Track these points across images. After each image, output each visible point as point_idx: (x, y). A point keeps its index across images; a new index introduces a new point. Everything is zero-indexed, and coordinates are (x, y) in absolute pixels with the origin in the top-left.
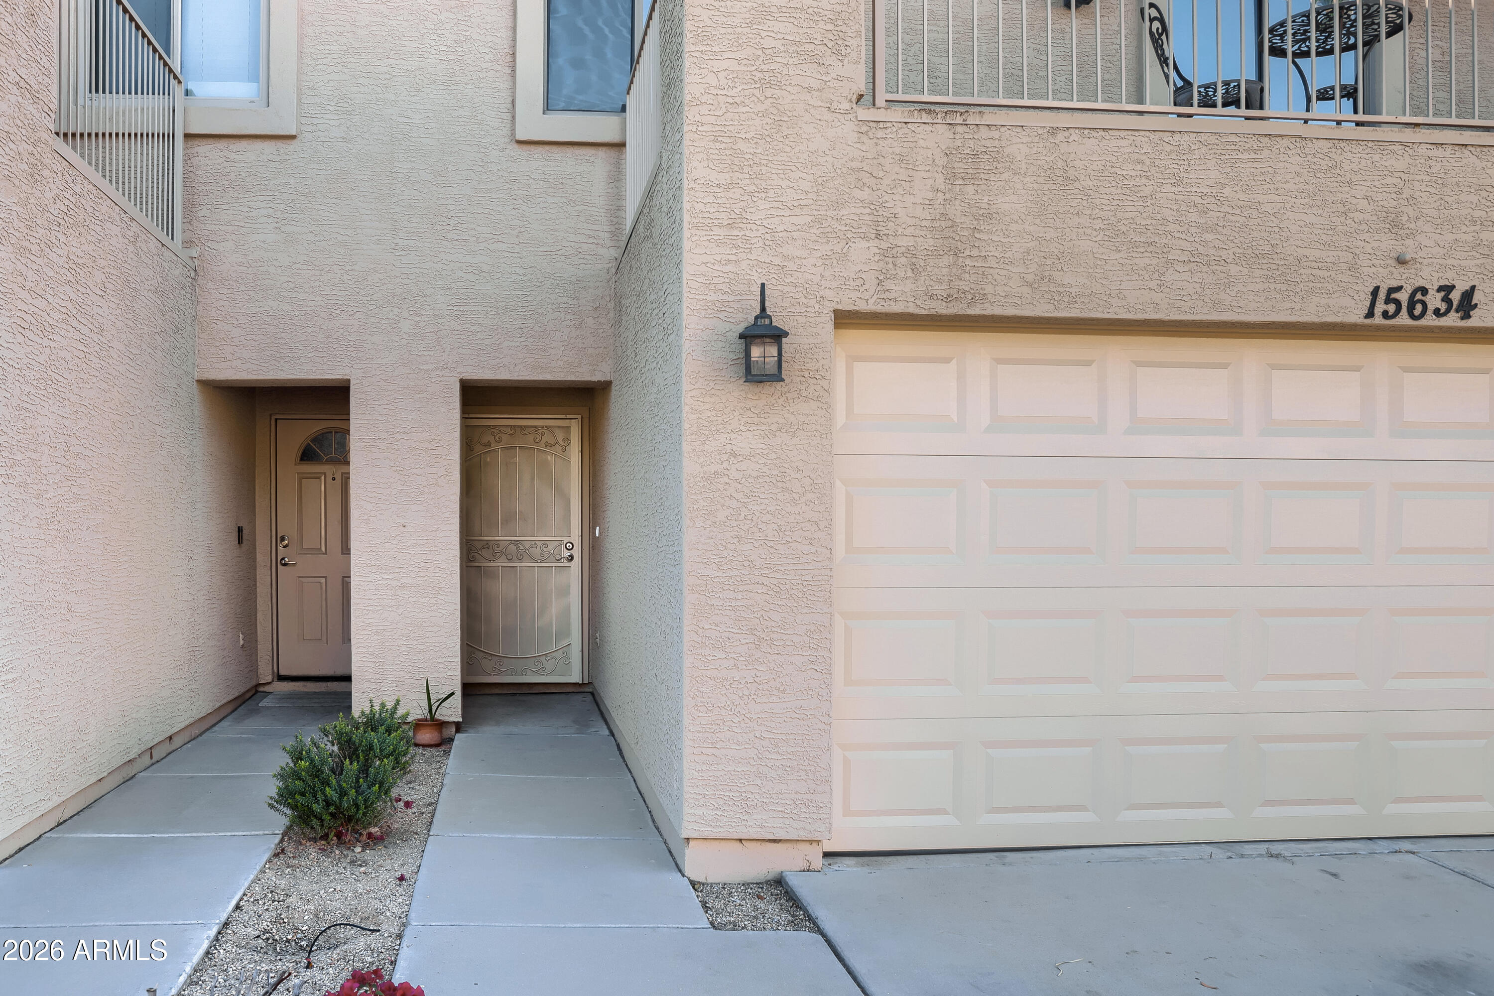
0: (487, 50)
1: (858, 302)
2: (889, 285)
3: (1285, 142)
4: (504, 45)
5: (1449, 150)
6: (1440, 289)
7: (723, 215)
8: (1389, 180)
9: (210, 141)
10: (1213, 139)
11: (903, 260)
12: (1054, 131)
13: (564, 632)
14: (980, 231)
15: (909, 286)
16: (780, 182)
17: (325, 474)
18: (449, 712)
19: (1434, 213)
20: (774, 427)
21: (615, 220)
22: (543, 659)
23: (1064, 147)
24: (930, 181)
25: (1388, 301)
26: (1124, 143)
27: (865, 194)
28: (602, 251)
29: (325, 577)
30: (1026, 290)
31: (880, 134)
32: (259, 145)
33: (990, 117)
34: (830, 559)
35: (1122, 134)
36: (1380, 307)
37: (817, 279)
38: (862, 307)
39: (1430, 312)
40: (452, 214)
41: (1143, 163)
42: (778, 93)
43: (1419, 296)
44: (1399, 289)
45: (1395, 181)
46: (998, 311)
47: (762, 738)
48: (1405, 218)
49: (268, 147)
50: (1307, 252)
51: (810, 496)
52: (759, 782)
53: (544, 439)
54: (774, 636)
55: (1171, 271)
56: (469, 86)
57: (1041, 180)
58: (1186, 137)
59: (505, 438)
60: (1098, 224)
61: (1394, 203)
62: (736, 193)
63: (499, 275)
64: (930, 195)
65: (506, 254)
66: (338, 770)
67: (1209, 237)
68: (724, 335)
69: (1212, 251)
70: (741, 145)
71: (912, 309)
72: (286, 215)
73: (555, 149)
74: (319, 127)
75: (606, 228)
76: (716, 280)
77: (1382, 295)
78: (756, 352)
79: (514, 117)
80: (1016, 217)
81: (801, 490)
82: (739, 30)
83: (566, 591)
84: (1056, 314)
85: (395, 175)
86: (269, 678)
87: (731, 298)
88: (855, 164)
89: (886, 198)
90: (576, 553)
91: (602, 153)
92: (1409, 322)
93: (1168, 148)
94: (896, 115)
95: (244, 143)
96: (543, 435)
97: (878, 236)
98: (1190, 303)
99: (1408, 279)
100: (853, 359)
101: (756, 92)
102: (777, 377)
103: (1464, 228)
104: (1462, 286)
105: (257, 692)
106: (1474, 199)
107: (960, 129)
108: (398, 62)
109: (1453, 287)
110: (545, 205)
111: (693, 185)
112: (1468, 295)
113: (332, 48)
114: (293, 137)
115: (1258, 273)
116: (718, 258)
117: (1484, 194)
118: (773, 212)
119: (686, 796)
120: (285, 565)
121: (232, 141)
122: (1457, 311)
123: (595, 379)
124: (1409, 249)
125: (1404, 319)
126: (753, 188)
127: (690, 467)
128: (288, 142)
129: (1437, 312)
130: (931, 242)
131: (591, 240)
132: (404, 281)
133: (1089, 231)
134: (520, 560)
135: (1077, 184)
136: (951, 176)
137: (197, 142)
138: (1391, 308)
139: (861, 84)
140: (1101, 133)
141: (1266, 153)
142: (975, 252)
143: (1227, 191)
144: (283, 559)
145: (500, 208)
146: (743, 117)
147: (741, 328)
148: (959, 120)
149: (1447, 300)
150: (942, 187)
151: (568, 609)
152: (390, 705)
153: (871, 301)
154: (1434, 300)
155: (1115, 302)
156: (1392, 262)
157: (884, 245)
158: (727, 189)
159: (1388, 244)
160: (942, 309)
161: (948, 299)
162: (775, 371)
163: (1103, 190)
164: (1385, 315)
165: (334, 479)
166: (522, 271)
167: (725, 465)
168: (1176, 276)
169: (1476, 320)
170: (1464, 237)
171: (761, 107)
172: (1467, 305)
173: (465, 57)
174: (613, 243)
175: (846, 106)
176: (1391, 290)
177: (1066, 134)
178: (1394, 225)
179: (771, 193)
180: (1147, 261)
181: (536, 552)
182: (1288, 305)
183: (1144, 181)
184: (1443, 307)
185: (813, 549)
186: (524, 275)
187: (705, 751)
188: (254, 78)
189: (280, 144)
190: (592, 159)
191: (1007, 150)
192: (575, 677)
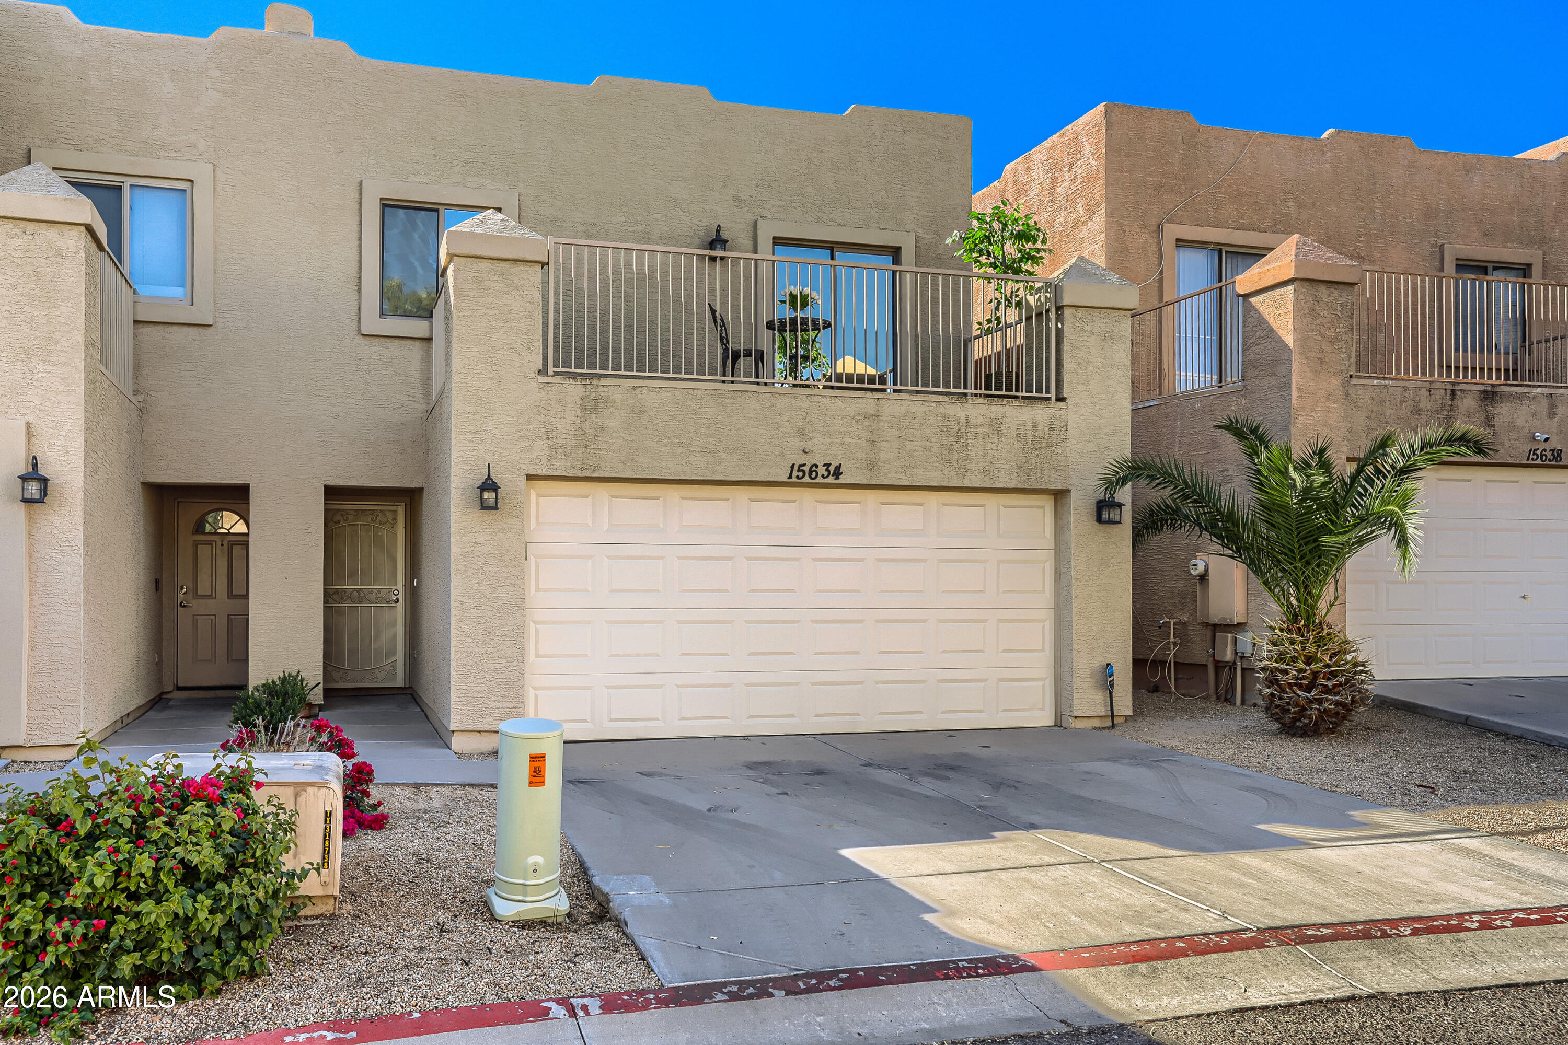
0: (342, 275)
1: (538, 470)
2: (553, 462)
3: (749, 394)
4: (354, 272)
5: (829, 399)
6: (824, 465)
7: (471, 428)
8: (799, 413)
9: (151, 325)
10: (713, 393)
11: (560, 450)
12: (635, 388)
13: (392, 652)
14: (598, 436)
15: (563, 463)
16: (500, 412)
17: (216, 541)
18: (315, 698)
19: (821, 429)
20: (496, 530)
21: (426, 386)
22: (377, 671)
23: (640, 396)
24: (574, 412)
25: (799, 471)
26: (669, 394)
27: (542, 418)
28: (417, 406)
29: (215, 615)
30: (620, 465)
31: (549, 389)
32: (185, 329)
33: (603, 382)
34: (524, 594)
35: (668, 390)
36: (795, 474)
37: (517, 459)
38: (540, 472)
39: (819, 476)
40: (318, 379)
41: (678, 404)
42: (499, 368)
43: (814, 468)
44: (804, 465)
45: (803, 413)
46: (606, 475)
47: (490, 681)
48: (807, 431)
49: (192, 331)
50: (759, 447)
51: (514, 563)
52: (488, 702)
53: (379, 518)
54: (497, 631)
55: (692, 456)
56: (331, 297)
57: (628, 411)
58: (700, 392)
59: (351, 517)
60: (657, 433)
61: (802, 424)
62: (478, 417)
63: (350, 419)
64: (574, 419)
65: (355, 406)
66: (269, 704)
67: (711, 440)
68: (472, 486)
69: (713, 446)
70: (481, 393)
71: (564, 474)
72: (205, 376)
73: (388, 340)
74: (228, 319)
75: (421, 391)
76: (468, 459)
77: (796, 468)
78: (486, 495)
79: (360, 318)
80: (616, 430)
81: (509, 561)
82: (479, 337)
83: (394, 624)
84: (635, 477)
85: (280, 353)
86: (171, 689)
87: (476, 468)
88: (538, 404)
89: (552, 420)
90: (401, 597)
91: (417, 343)
92: (810, 481)
93: (691, 397)
94: (558, 380)
95: (175, 328)
96: (378, 515)
97: (548, 439)
98: (701, 471)
99: (809, 461)
100: (539, 495)
101: (488, 368)
102: (496, 508)
103: (836, 436)
104: (835, 464)
105: (161, 699)
106: (841, 422)
107: (589, 387)
108: (282, 279)
109: (831, 464)
110: (381, 375)
111: (456, 412)
112: (838, 468)
113: (237, 268)
114: (210, 326)
115: (735, 457)
116: (469, 448)
117: (846, 420)
118: (496, 426)
119: (452, 710)
120: (184, 606)
121: (167, 326)
122: (833, 476)
123: (412, 486)
124: (809, 445)
125: (807, 479)
126: (485, 415)
127: (455, 550)
128: (207, 328)
129: (823, 476)
130: (574, 441)
131: (411, 399)
132: (287, 422)
133: (651, 436)
134: (361, 602)
135: (646, 414)
136: (584, 409)
137: (141, 325)
138: (801, 474)
139: (540, 366)
140: (658, 389)
141: (739, 400)
142: (595, 446)
143: (719, 418)
144: (182, 603)
145: (351, 377)
146: (481, 380)
147: (480, 483)
148: (588, 382)
149: (827, 470)
150: (580, 415)
151: (395, 636)
152: (294, 674)
153: (544, 470)
154: (822, 471)
155: (665, 470)
156: (802, 452)
157: (551, 443)
158: (474, 415)
159: (799, 443)
160: (579, 474)
161: (582, 469)
162: (494, 505)
163: (658, 417)
164: (798, 477)
165: (222, 545)
166: (366, 417)
167: (472, 548)
168: (695, 458)
169: (840, 481)
170: (836, 440)
171: (491, 375)
172: (837, 473)
173: (328, 278)
174: (425, 401)
175: (533, 375)
176: (801, 466)
177: (641, 389)
178: (802, 434)
179: (495, 417)
180: (681, 451)
181: (372, 596)
182: (750, 472)
183: (679, 412)
184: (826, 474)
185: (515, 589)
186: (367, 420)
187: (462, 687)
188: (183, 286)
189: (201, 330)
190: (411, 347)
191: (612, 397)
192: (399, 682)
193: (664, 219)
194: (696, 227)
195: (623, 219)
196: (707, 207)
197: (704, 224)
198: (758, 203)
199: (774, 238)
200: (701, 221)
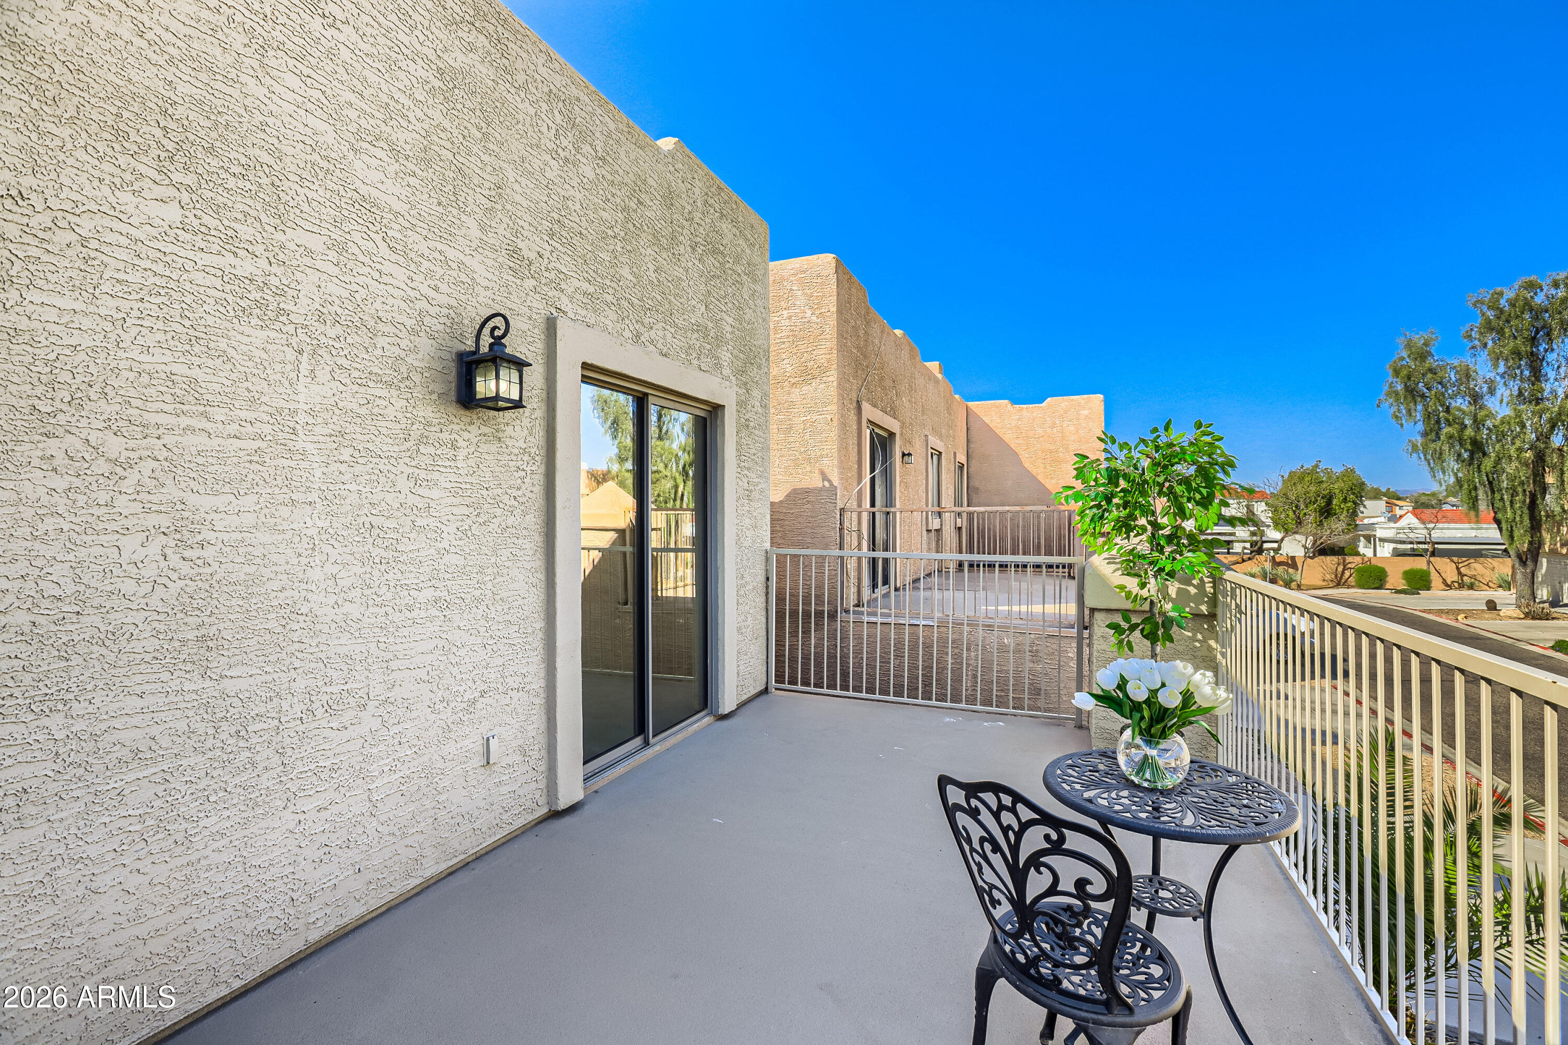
193: (332, 255)
194: (423, 304)
195: (173, 213)
196: (451, 253)
197: (443, 299)
198: (552, 275)
199: (584, 363)
200: (436, 289)
